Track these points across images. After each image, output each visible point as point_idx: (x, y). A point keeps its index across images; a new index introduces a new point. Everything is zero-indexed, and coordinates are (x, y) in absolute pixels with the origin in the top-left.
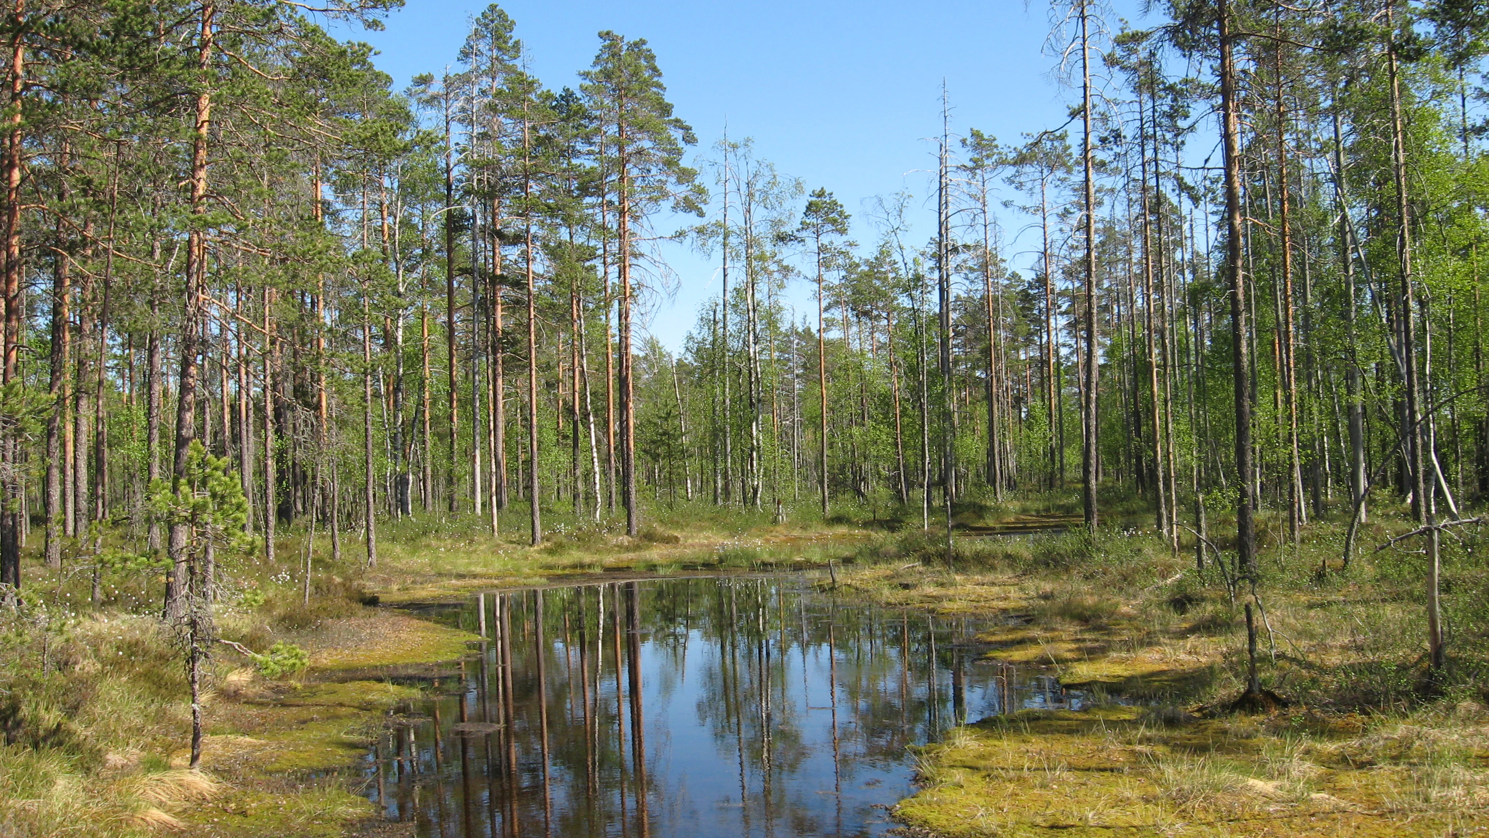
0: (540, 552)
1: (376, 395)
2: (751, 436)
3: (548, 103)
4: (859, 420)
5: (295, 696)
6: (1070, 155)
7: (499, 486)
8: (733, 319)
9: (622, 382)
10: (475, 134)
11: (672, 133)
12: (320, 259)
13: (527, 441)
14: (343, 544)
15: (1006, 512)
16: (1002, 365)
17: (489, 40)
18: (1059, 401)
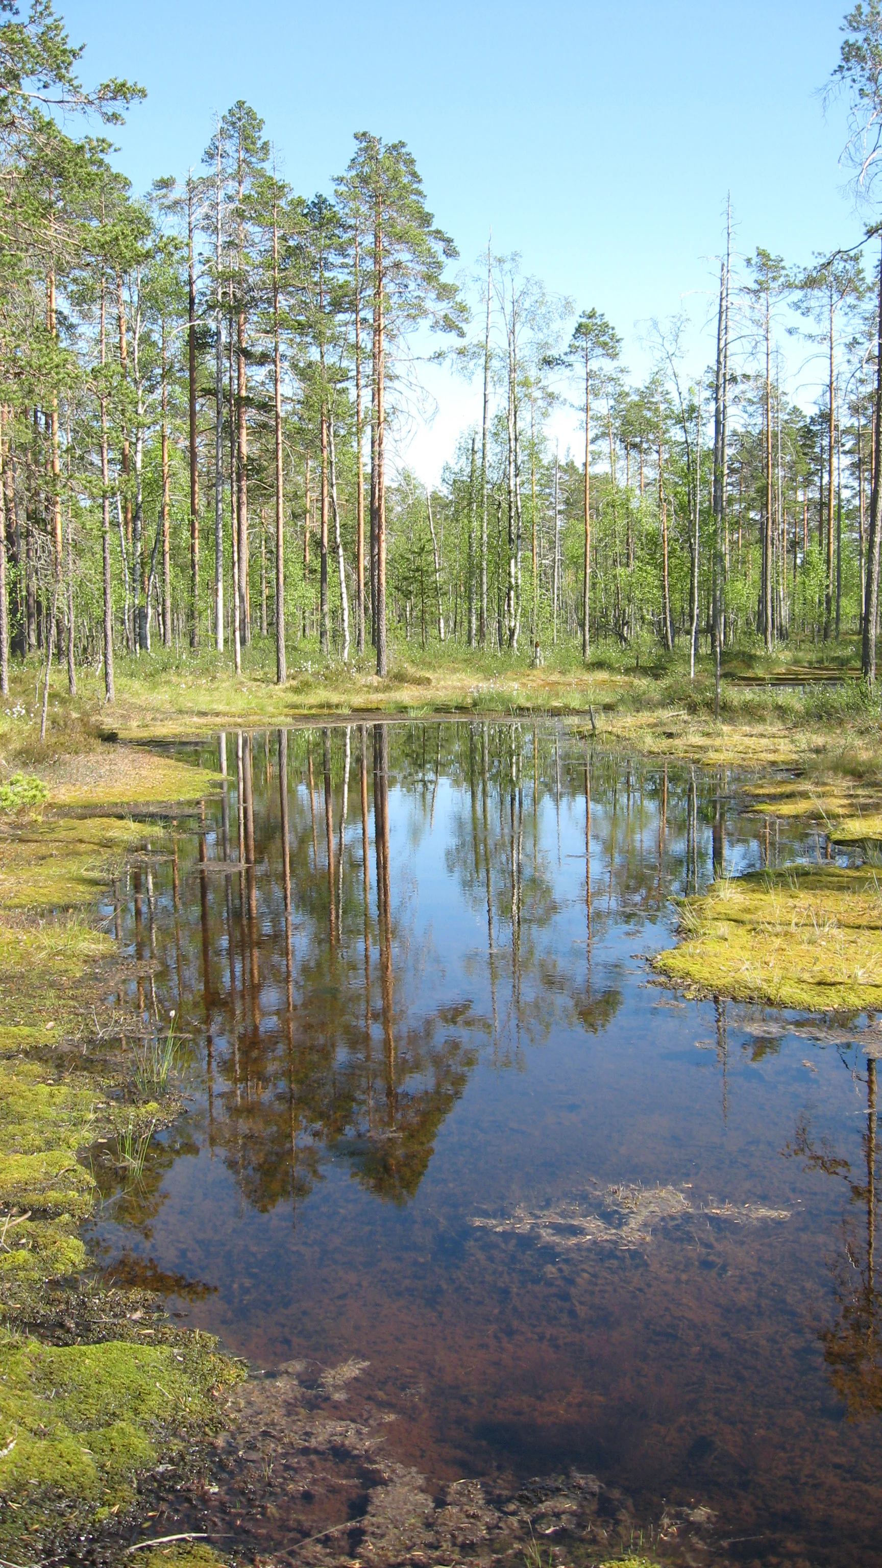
0: (285, 690)
1: (115, 524)
2: (509, 574)
3: (299, 210)
4: (625, 561)
5: (34, 832)
6: (863, 279)
7: (243, 621)
8: (493, 450)
9: (374, 513)
10: (220, 243)
11: (432, 245)
12: (57, 373)
13: (273, 575)
14: (79, 678)
15: (776, 662)
16: (779, 506)
17: (236, 141)
18: (839, 547)
